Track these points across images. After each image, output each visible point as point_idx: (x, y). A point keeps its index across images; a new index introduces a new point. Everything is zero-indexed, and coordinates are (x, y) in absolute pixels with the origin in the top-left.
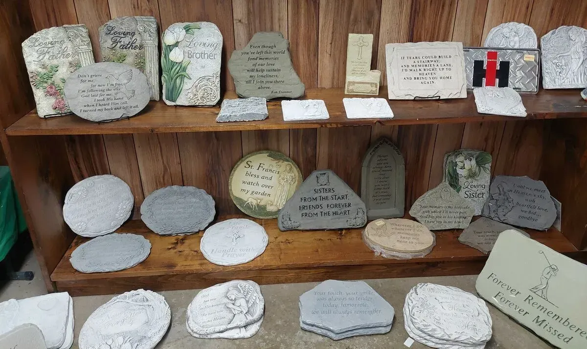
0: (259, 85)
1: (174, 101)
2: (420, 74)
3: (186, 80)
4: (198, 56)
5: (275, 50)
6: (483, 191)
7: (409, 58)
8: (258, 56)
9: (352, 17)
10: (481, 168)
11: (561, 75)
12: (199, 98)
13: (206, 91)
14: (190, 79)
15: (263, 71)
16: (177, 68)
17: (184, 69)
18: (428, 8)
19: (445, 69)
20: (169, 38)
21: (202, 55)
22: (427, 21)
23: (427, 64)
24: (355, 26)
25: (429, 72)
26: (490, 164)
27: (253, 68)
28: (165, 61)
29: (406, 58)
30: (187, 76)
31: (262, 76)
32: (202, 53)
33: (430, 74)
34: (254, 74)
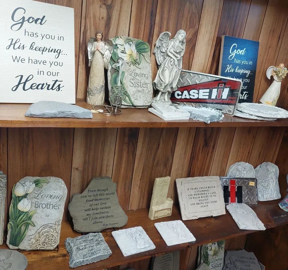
0: (94, 221)
1: (17, 245)
2: (199, 200)
3: (30, 227)
4: (44, 206)
5: (107, 192)
6: (221, 262)
7: (192, 189)
8: (94, 198)
9: (156, 161)
10: (220, 247)
11: (266, 192)
12: (41, 244)
13: (48, 237)
14: (35, 226)
15: (97, 209)
16: (23, 217)
17: (30, 217)
18: (200, 155)
19: (213, 196)
20: (19, 191)
21: (47, 206)
22: (199, 163)
23: (203, 193)
24: (157, 167)
25: (204, 198)
26: (224, 245)
27: (90, 207)
28: (13, 210)
29: (190, 189)
30: (32, 224)
31: (97, 213)
32: (48, 204)
33: (205, 200)
34: (91, 212)
